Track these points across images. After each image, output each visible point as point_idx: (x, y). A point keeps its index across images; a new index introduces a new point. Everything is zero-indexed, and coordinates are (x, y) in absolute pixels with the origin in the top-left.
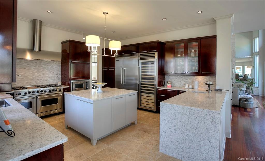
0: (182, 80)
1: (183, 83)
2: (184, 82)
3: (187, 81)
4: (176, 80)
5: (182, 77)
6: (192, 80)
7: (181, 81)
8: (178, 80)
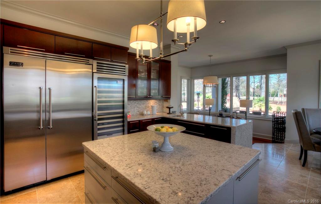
0: (136, 105)
1: (136, 110)
2: (138, 109)
3: (140, 106)
4: (129, 106)
5: (135, 103)
6: (145, 105)
7: (134, 108)
8: (131, 106)
